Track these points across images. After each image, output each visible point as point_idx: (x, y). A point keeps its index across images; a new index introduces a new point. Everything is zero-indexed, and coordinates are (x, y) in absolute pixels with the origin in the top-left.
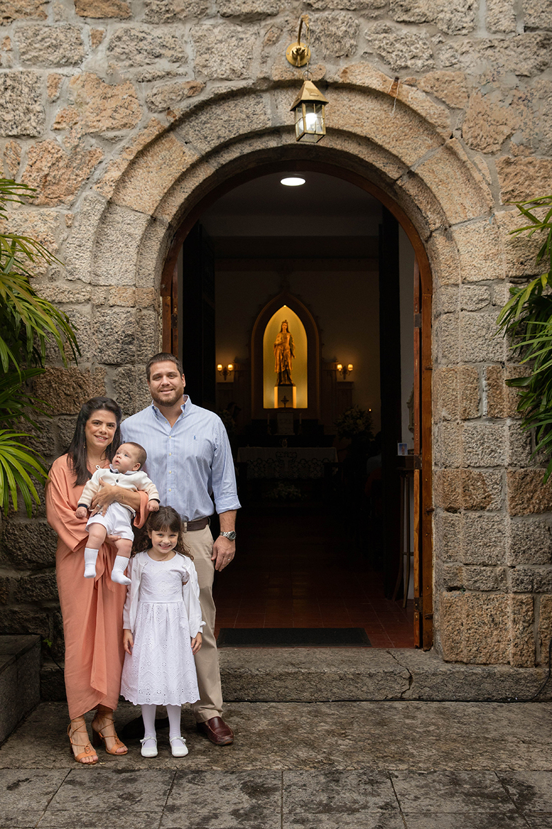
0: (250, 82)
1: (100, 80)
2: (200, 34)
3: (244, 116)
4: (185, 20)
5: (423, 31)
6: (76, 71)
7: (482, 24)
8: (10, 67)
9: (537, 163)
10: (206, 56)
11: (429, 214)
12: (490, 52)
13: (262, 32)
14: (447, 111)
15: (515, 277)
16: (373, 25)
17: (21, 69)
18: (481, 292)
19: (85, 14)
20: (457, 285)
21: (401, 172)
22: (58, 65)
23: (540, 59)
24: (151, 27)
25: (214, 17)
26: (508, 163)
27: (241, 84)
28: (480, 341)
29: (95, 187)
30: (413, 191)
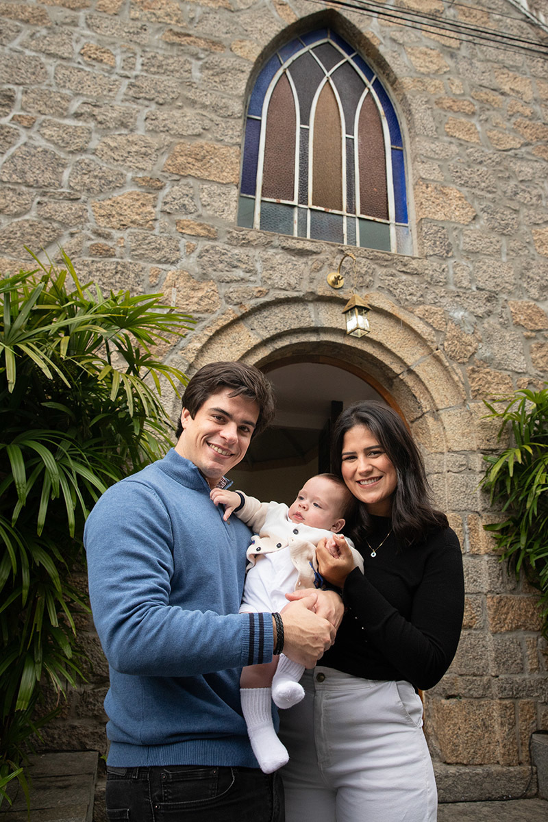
0: (301, 294)
1: (190, 277)
2: (266, 256)
3: (295, 317)
4: (256, 247)
5: (416, 280)
6: (173, 268)
7: (451, 281)
8: (122, 258)
9: (492, 373)
10: (271, 272)
11: (422, 400)
12: (457, 299)
13: (310, 263)
14: (433, 332)
15: (484, 450)
16: (384, 270)
17: (130, 261)
18: (461, 459)
19: (183, 231)
20: (442, 453)
21: (402, 369)
22: (159, 262)
23: (487, 308)
24: (231, 247)
25: (277, 248)
26: (474, 371)
27: (295, 294)
28: (462, 496)
29: (180, 352)
30: (411, 384)
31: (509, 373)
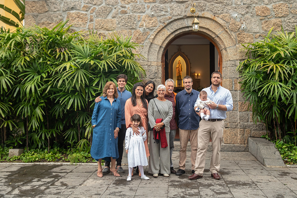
0: (182, 16)
1: (149, 16)
2: (171, 6)
3: (181, 24)
4: (168, 3)
5: (220, 5)
6: (144, 14)
7: (234, 3)
8: (129, 14)
9: (246, 34)
10: (173, 11)
11: (221, 45)
12: (235, 9)
13: (185, 5)
14: (226, 23)
15: (240, 59)
16: (209, 3)
17: (132, 14)
18: (233, 63)
19: (146, 2)
20: (228, 61)
21: (215, 36)
22: (140, 13)
23: (246, 11)
24: (160, 4)
25: (174, 2)
26: (239, 34)
27: (180, 17)
28: (233, 74)
29: (148, 40)
30: (218, 40)
31: (252, 33)
